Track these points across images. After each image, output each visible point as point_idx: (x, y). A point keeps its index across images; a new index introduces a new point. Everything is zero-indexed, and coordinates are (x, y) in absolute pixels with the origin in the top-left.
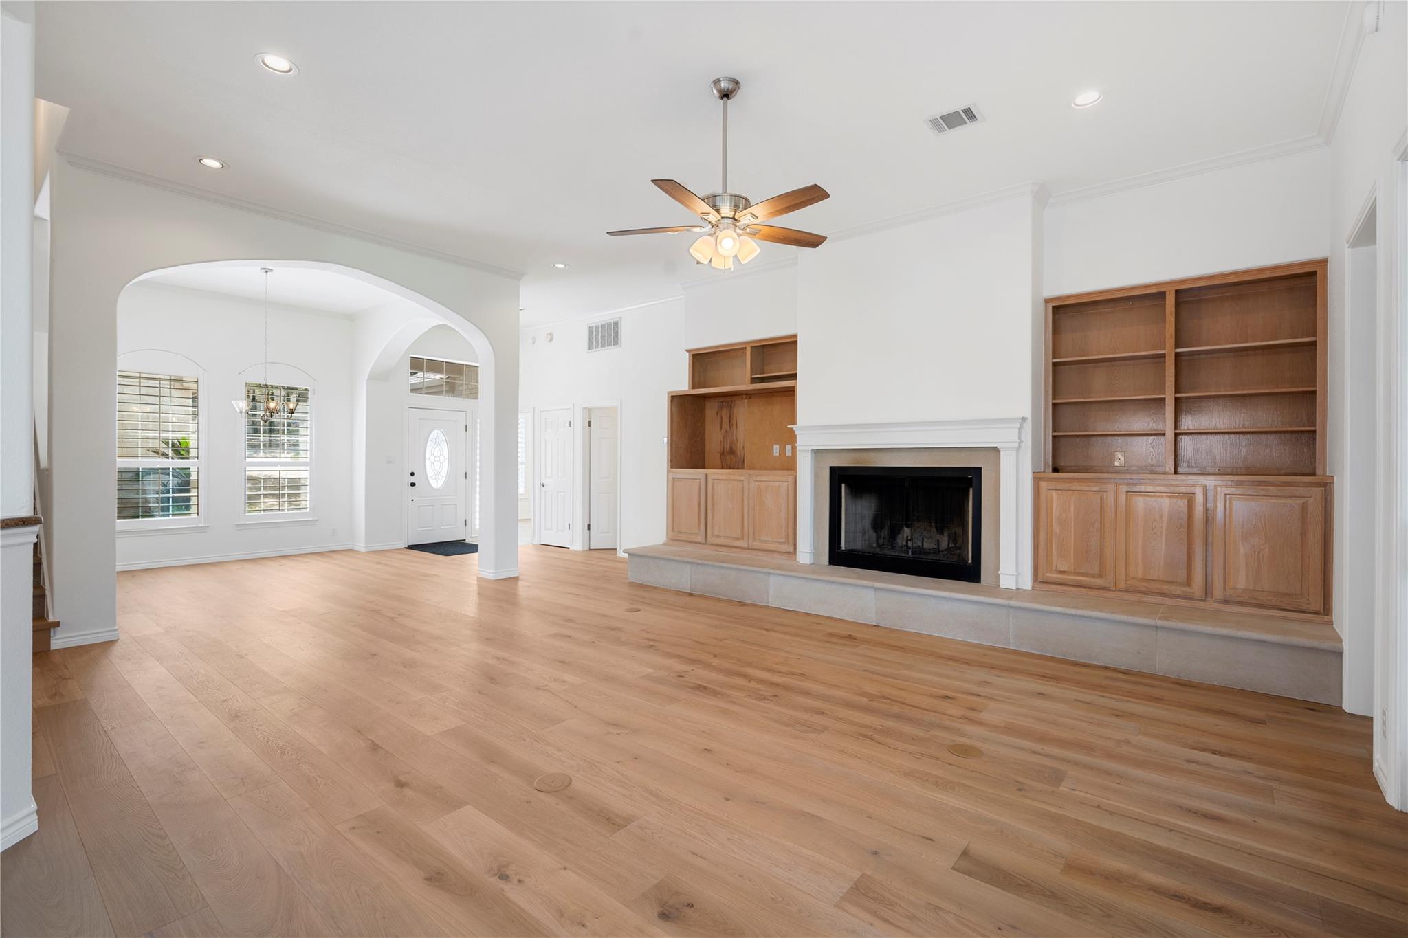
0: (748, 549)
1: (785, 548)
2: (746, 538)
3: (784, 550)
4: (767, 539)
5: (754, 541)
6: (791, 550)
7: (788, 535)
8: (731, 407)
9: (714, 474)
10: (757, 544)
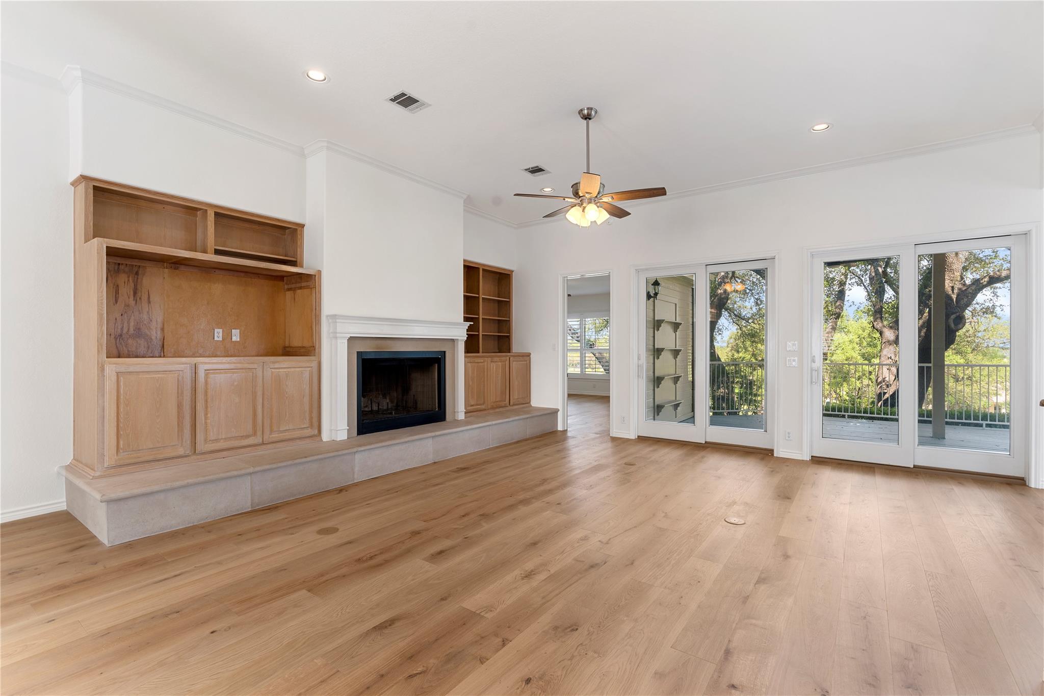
0: (263, 444)
1: (308, 432)
2: (259, 433)
3: (308, 435)
4: (285, 429)
5: (271, 431)
6: (316, 432)
7: (311, 418)
8: (137, 273)
9: (206, 363)
10: (275, 436)
